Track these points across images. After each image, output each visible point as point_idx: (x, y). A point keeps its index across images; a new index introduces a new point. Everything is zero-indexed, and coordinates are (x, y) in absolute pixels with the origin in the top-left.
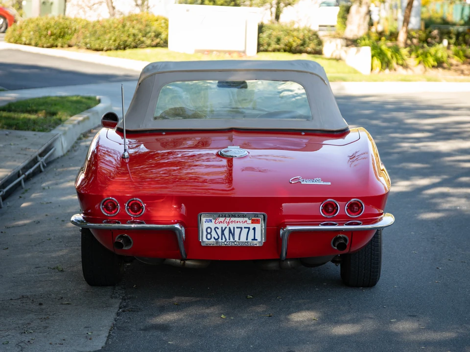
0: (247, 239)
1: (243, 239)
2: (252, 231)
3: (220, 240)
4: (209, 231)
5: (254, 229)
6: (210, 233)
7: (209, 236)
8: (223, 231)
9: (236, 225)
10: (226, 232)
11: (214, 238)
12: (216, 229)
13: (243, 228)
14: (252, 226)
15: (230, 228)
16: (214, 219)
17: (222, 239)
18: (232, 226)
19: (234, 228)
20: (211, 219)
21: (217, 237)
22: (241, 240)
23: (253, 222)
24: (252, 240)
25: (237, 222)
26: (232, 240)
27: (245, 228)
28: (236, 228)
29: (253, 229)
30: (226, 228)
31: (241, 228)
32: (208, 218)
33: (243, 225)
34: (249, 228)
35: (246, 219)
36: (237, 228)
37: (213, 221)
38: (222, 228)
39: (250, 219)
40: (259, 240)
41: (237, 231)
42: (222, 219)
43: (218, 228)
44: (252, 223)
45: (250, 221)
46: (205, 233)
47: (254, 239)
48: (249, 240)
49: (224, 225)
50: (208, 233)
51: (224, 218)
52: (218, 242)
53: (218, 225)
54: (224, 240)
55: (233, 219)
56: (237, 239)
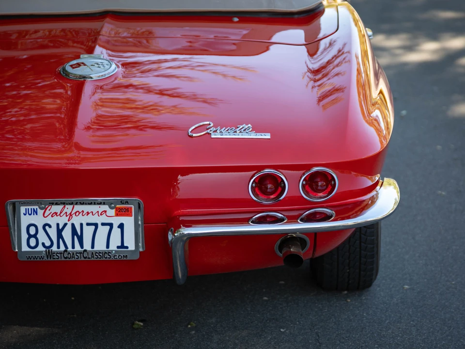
0: (108, 246)
1: (100, 246)
2: (116, 231)
3: (54, 248)
4: (32, 231)
5: (121, 226)
6: (35, 236)
7: (33, 242)
8: (60, 232)
9: (85, 220)
10: (67, 234)
11: (43, 244)
12: (47, 228)
13: (100, 225)
14: (116, 221)
15: (73, 225)
16: (41, 209)
17: (58, 247)
18: (77, 221)
19: (81, 225)
20: (35, 207)
21: (48, 244)
22: (96, 248)
23: (120, 212)
24: (118, 247)
25: (88, 213)
26: (78, 248)
27: (103, 224)
28: (85, 226)
29: (119, 227)
30: (65, 225)
31: (96, 225)
32: (30, 207)
33: (99, 220)
34: (111, 225)
35: (105, 207)
36: (88, 224)
37: (40, 212)
38: (58, 225)
39: (111, 208)
40: (132, 247)
41: (88, 232)
42: (57, 209)
43: (50, 226)
44: (117, 215)
45: (112, 212)
46: (24, 236)
47: (122, 246)
48: (113, 247)
49: (62, 220)
50: (30, 236)
51: (61, 207)
52: (49, 253)
53: (49, 220)
54: (62, 248)
55: (78, 208)
56: (87, 246)
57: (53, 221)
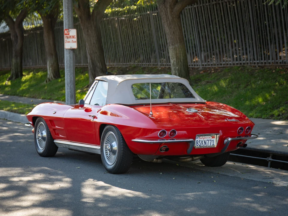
1: (209, 145)
2: (212, 142)
3: (201, 145)
4: (197, 142)
5: (213, 140)
6: (198, 143)
7: (197, 145)
8: (202, 142)
10: (203, 142)
14: (212, 139)
15: (204, 141)
18: (205, 139)
21: (200, 145)
23: (213, 137)
25: (207, 138)
26: (205, 145)
31: (208, 140)
32: (197, 137)
33: (209, 139)
34: (211, 140)
35: (210, 137)
37: (199, 138)
40: (215, 145)
41: (207, 142)
42: (201, 137)
45: (211, 138)
46: (196, 143)
47: (213, 145)
48: (211, 145)
49: (202, 140)
50: (197, 143)
51: (202, 137)
52: (200, 147)
53: (200, 140)
54: (203, 145)
55: (205, 137)
56: (207, 145)
57: (201, 140)
